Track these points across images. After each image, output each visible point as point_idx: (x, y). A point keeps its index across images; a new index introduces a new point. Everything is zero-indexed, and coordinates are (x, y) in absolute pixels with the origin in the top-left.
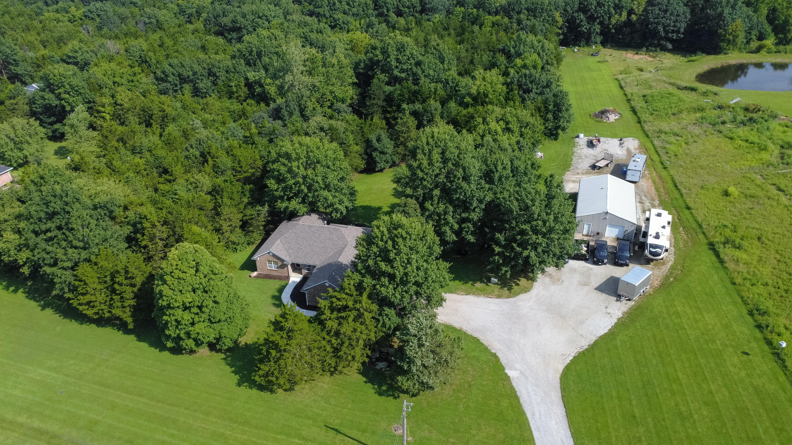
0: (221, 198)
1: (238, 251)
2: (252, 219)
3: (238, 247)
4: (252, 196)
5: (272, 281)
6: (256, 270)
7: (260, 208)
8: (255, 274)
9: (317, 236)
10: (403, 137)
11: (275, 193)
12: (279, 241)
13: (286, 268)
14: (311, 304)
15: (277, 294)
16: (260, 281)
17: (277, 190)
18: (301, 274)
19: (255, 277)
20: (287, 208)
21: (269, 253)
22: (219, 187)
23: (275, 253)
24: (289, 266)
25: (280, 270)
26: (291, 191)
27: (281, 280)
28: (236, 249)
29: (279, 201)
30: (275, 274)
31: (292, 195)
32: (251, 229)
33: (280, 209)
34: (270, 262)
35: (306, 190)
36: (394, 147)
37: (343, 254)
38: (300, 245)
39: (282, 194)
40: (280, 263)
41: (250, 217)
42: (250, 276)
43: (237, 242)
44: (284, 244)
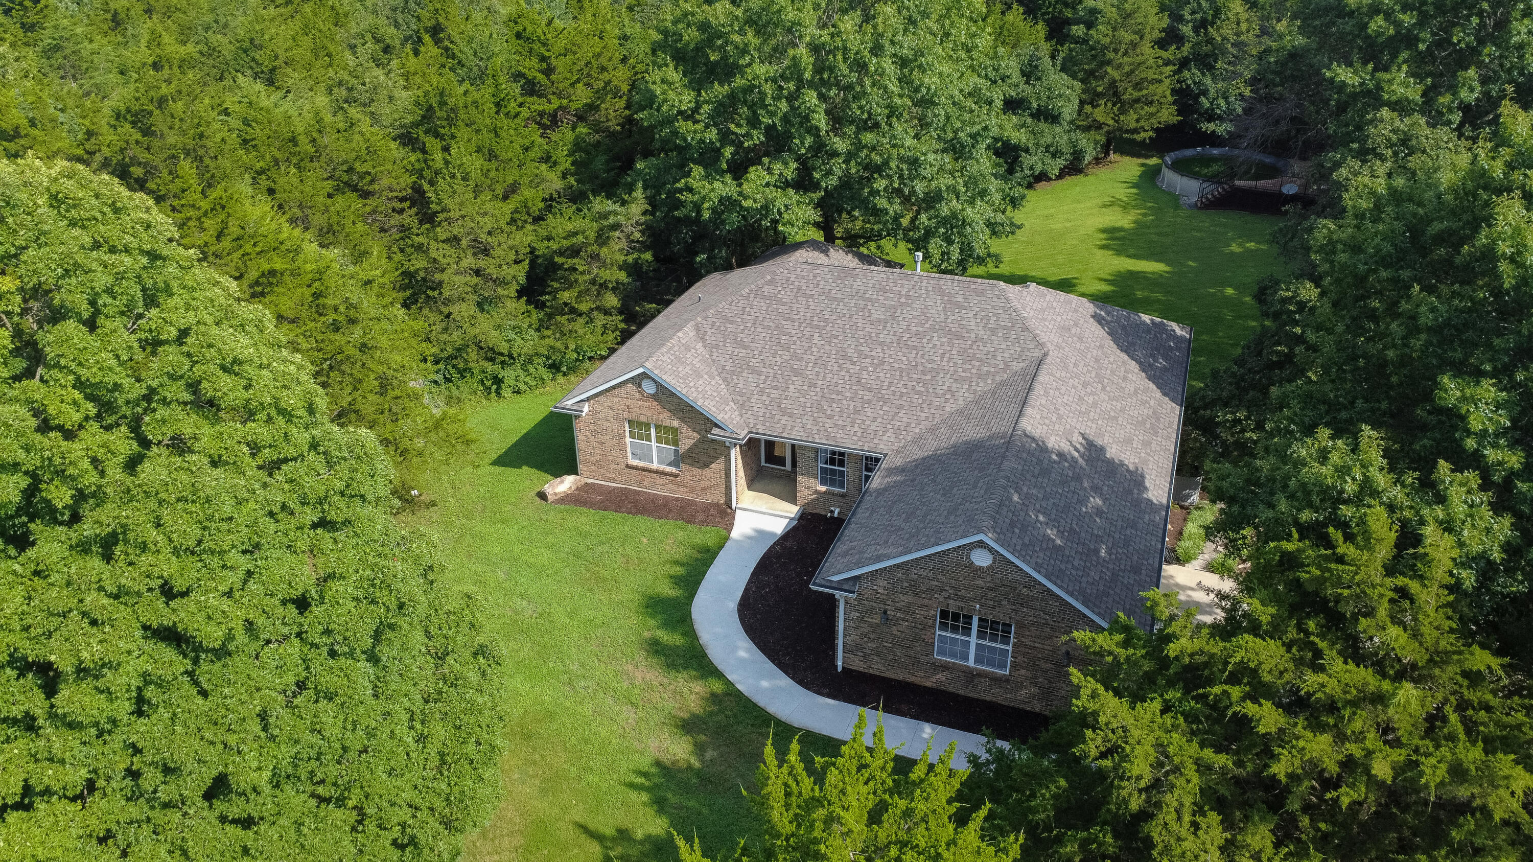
0: (446, 149)
1: (507, 393)
2: (575, 252)
3: (509, 375)
4: (581, 168)
5: (645, 523)
6: (573, 470)
7: (610, 206)
8: (566, 484)
9: (878, 314)
10: (1119, 66)
11: (683, 126)
12: (689, 330)
13: (717, 466)
14: (858, 665)
15: (667, 590)
16: (584, 519)
17: (690, 116)
18: (792, 498)
19: (565, 499)
20: (728, 204)
21: (637, 381)
22: (442, 104)
23: (670, 380)
24: (735, 455)
25: (689, 473)
26: (754, 122)
27: (691, 520)
28: (498, 381)
29: (697, 171)
30: (661, 490)
31: (758, 137)
32: (566, 296)
33: (698, 207)
34: (639, 427)
35: (820, 120)
36: (1082, 103)
37: (1038, 398)
38: (795, 356)
39: (712, 135)
40: (688, 438)
41: (566, 243)
42: (542, 496)
43: (504, 347)
44: (712, 348)
